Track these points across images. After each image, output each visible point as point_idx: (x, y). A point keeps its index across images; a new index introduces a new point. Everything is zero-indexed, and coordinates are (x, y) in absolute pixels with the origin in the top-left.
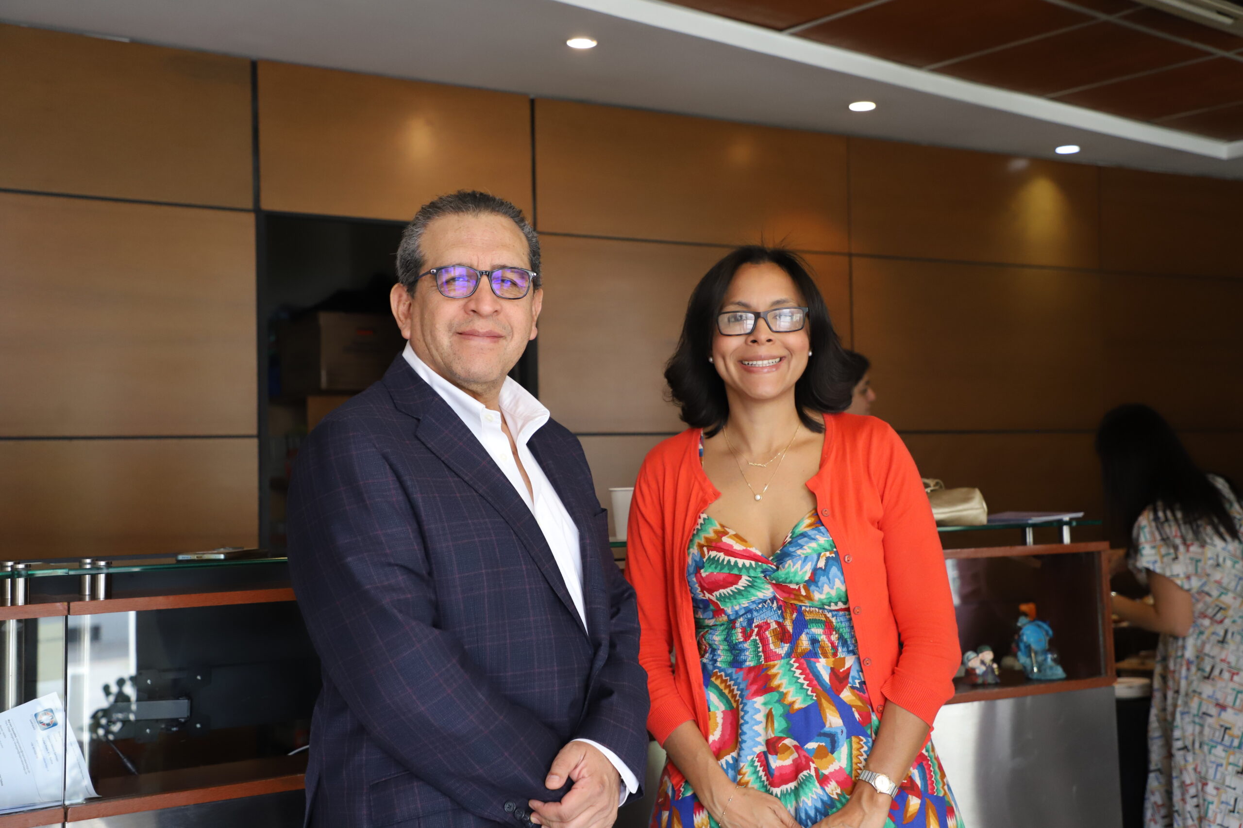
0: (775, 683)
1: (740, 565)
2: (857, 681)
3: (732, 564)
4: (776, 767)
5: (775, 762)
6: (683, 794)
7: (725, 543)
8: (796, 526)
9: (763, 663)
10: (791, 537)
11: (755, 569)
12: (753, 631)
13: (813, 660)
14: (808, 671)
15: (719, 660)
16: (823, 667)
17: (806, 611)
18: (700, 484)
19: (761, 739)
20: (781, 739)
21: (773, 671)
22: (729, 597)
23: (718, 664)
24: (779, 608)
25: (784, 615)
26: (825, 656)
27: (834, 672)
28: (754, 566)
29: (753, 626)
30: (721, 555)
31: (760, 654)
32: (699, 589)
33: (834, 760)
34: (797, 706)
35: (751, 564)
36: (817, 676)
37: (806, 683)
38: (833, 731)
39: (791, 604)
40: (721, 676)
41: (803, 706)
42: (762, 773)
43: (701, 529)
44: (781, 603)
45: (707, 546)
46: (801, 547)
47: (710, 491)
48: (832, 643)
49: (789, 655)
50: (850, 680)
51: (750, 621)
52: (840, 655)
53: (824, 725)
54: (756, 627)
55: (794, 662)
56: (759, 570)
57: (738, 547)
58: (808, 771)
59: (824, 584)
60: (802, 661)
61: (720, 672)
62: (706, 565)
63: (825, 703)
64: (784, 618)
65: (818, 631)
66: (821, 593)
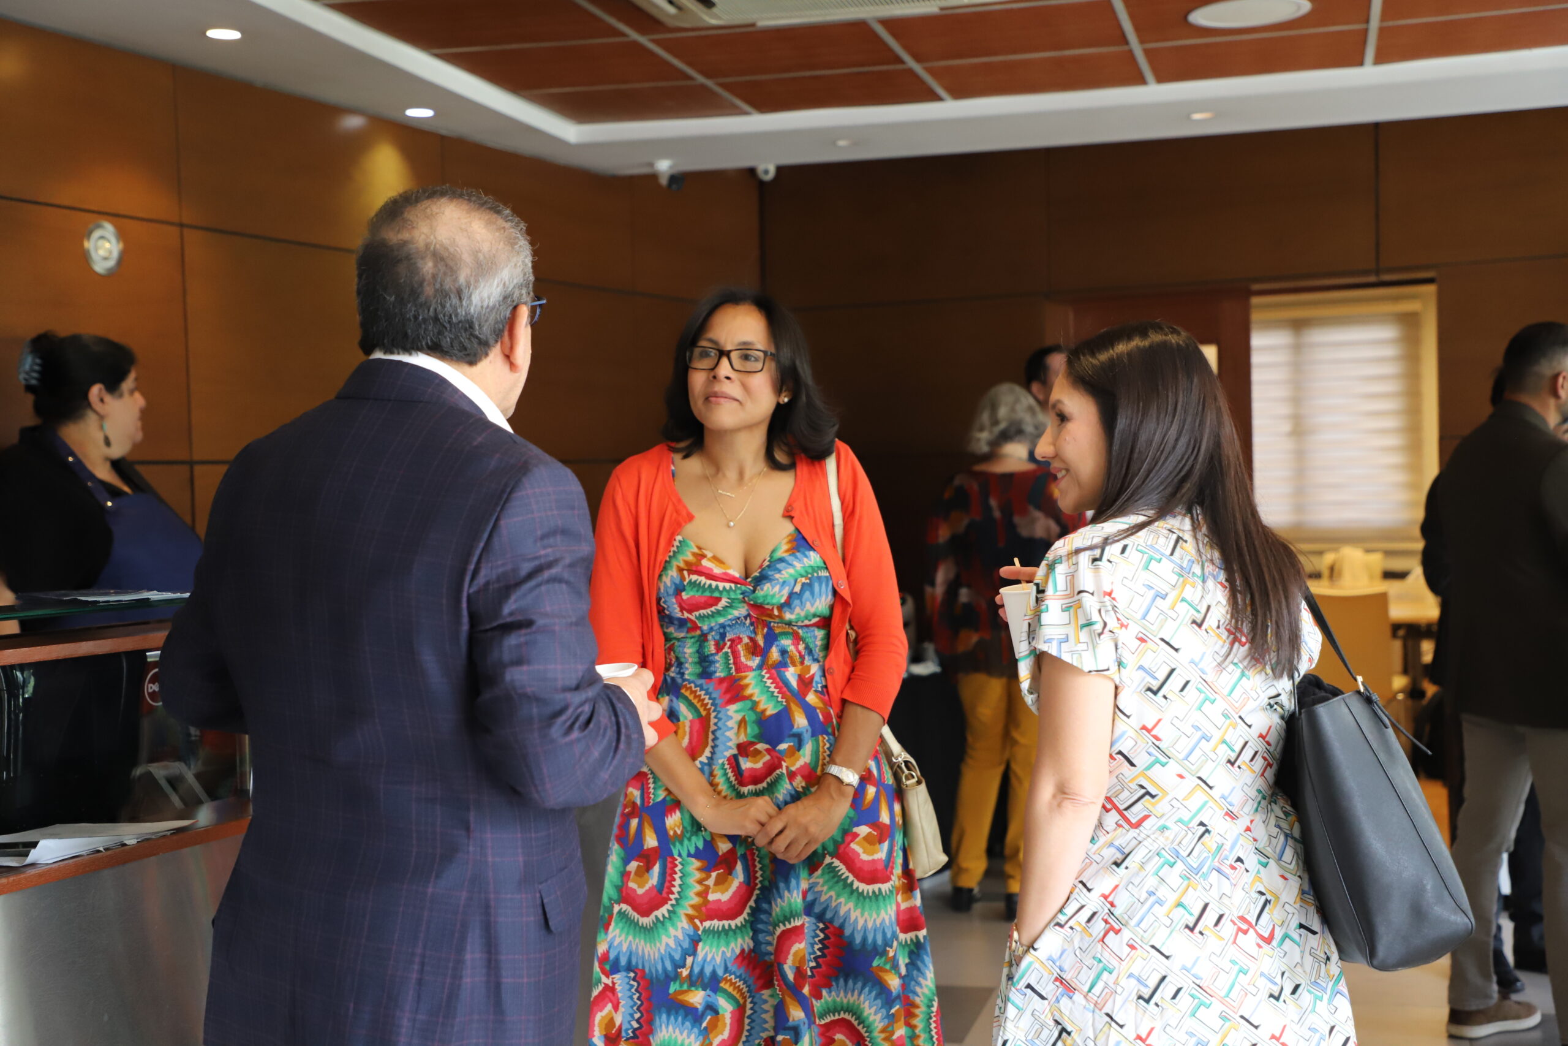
0: (748, 692)
1: (721, 589)
2: (819, 685)
3: (713, 587)
4: (746, 769)
5: (746, 764)
6: (653, 800)
7: (705, 567)
8: (773, 551)
9: (734, 674)
10: (769, 561)
11: (735, 591)
12: (725, 644)
13: (783, 669)
14: (778, 680)
15: (687, 672)
16: (791, 675)
17: (774, 627)
18: (674, 505)
19: (732, 744)
20: (752, 744)
21: (746, 681)
22: (708, 616)
23: (686, 677)
24: (752, 624)
25: (756, 630)
26: (794, 665)
27: (801, 678)
28: (733, 588)
29: (726, 639)
30: (703, 579)
31: (731, 666)
32: (678, 609)
33: (800, 757)
34: (769, 712)
35: (731, 587)
36: (786, 684)
37: (777, 690)
38: (799, 730)
39: (762, 620)
40: (691, 687)
41: (774, 712)
42: (730, 774)
43: (678, 552)
44: (754, 620)
45: (688, 570)
46: (779, 571)
47: (684, 513)
48: (800, 653)
49: (760, 667)
50: (814, 684)
51: (723, 636)
52: (807, 662)
53: (792, 726)
54: (729, 640)
55: (766, 673)
56: (739, 592)
57: (717, 570)
58: (780, 770)
59: (796, 606)
60: (773, 671)
61: (689, 683)
62: (687, 588)
63: (794, 707)
64: (756, 633)
65: (787, 642)
66: (792, 613)
